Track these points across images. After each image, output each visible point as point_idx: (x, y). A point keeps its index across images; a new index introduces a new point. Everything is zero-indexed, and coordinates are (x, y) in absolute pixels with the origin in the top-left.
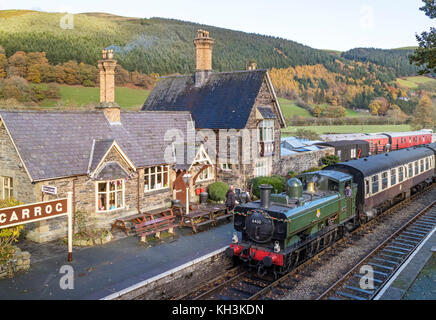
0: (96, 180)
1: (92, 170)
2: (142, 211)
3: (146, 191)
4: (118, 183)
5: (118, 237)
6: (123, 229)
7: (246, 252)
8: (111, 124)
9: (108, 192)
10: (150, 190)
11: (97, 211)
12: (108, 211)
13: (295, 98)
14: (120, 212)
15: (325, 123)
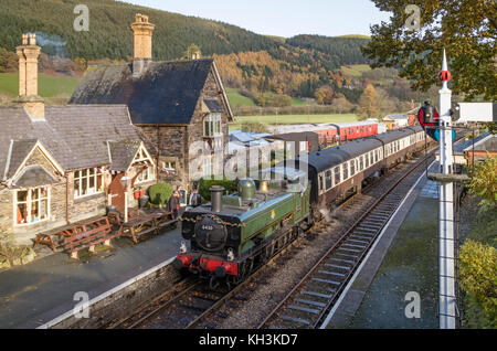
0: (13, 187)
1: (9, 176)
2: (71, 221)
3: (76, 197)
4: (42, 190)
5: (42, 255)
6: (49, 245)
7: (196, 262)
8: (33, 120)
9: (29, 201)
10: (81, 196)
11: (15, 224)
12: (29, 223)
13: (238, 86)
14: (45, 224)
15: (270, 113)
